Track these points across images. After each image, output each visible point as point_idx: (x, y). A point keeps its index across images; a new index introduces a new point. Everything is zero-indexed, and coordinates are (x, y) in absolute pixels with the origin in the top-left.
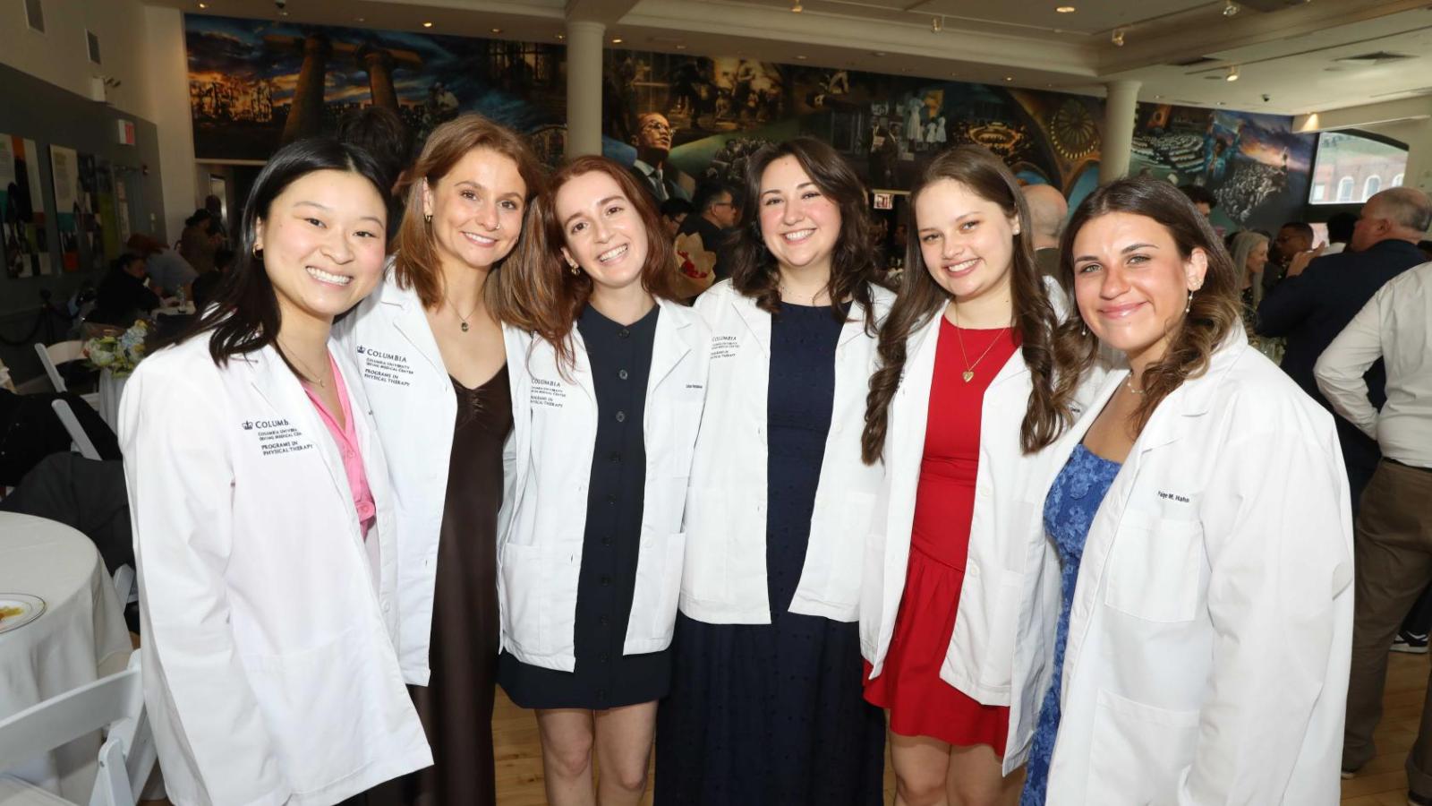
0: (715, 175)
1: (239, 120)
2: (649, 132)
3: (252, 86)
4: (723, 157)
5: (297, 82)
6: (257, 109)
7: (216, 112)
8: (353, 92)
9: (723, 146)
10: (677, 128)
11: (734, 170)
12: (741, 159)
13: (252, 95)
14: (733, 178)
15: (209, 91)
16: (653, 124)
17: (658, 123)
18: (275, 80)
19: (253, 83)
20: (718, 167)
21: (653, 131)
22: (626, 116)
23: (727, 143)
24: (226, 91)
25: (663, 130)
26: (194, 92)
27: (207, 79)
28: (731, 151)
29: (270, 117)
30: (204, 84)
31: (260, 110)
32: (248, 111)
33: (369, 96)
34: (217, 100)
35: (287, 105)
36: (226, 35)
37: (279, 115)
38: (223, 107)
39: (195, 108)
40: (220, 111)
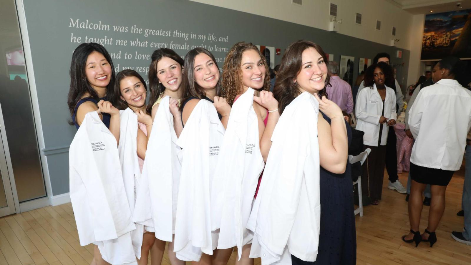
1: (437, 47)
3: (444, 35)
5: (462, 31)
6: (444, 42)
7: (430, 45)
13: (444, 37)
15: (429, 38)
18: (453, 31)
19: (445, 33)
24: (435, 37)
26: (424, 39)
27: (429, 35)
29: (449, 44)
30: (428, 36)
31: (446, 42)
32: (441, 43)
34: (431, 41)
35: (456, 39)
36: (438, 19)
37: (452, 43)
38: (433, 43)
39: (424, 44)
40: (431, 44)
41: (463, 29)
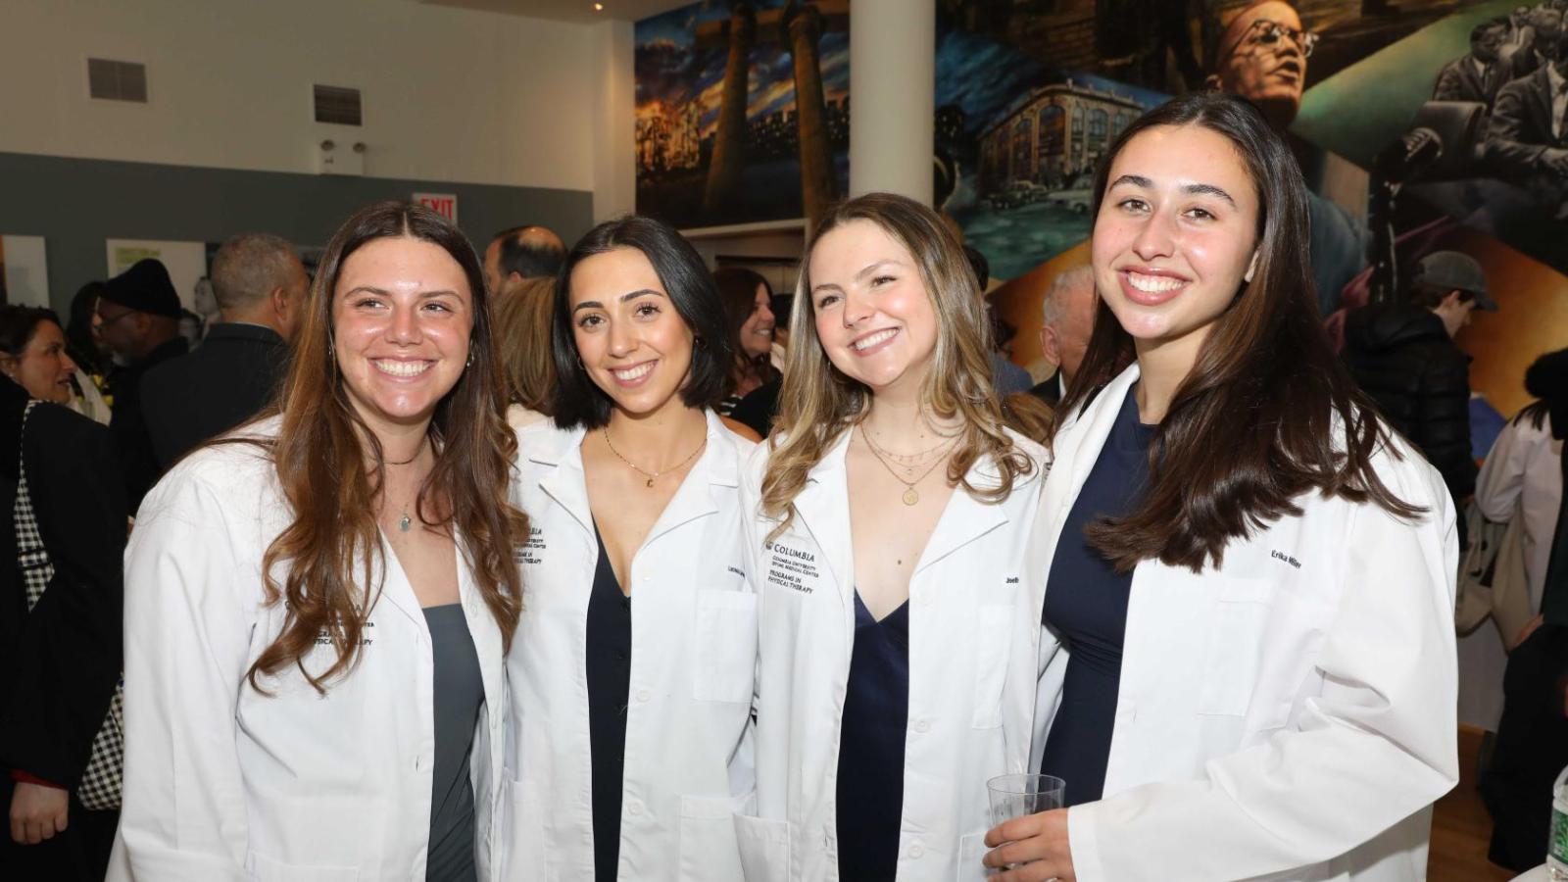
0: (1431, 146)
1: (672, 168)
2: (1251, 54)
3: (683, 113)
4: (1460, 86)
5: (723, 93)
6: (686, 149)
7: (654, 162)
9: (1467, 50)
10: (1322, 27)
11: (1499, 121)
12: (1526, 80)
13: (683, 127)
14: (1492, 151)
15: (649, 131)
16: (1261, 33)
17: (1274, 25)
18: (704, 96)
19: (683, 108)
20: (1439, 121)
21: (1259, 50)
22: (1195, 26)
23: (1476, 37)
24: (663, 128)
25: (1285, 42)
26: (639, 135)
27: (647, 115)
28: (1491, 59)
29: (697, 157)
30: (645, 123)
31: (689, 149)
32: (679, 154)
33: (792, 95)
34: (655, 143)
35: (712, 135)
36: (664, 41)
37: (705, 148)
38: (659, 152)
39: (639, 159)
40: (657, 160)
41: (726, 86)
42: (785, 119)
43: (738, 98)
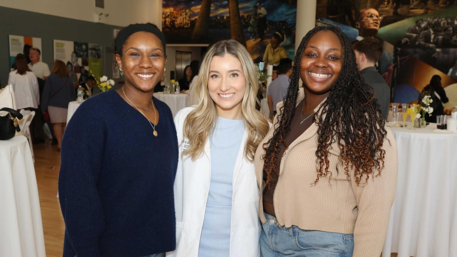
0: (407, 42)
1: (178, 27)
2: (367, 19)
3: (183, 12)
4: (413, 31)
5: (201, 9)
6: (185, 22)
7: (170, 25)
8: (221, 11)
9: (414, 24)
10: (384, 16)
11: (421, 38)
12: (426, 31)
13: (183, 16)
14: (419, 44)
15: (169, 16)
16: (369, 15)
17: (372, 14)
18: (192, 8)
19: (184, 10)
20: (409, 37)
21: (369, 19)
22: (353, 12)
23: (417, 22)
24: (174, 15)
25: (375, 18)
26: (164, 16)
27: (168, 10)
28: (419, 26)
29: (189, 25)
30: (167, 13)
31: (186, 22)
32: (182, 23)
33: (228, 12)
34: (171, 19)
35: (196, 19)
37: (193, 23)
38: (173, 22)
39: (163, 23)
40: (172, 24)
41: (202, 7)
42: (225, 18)
43: (207, 10)
